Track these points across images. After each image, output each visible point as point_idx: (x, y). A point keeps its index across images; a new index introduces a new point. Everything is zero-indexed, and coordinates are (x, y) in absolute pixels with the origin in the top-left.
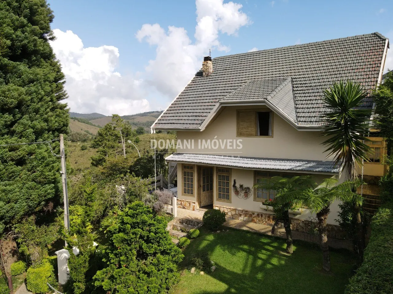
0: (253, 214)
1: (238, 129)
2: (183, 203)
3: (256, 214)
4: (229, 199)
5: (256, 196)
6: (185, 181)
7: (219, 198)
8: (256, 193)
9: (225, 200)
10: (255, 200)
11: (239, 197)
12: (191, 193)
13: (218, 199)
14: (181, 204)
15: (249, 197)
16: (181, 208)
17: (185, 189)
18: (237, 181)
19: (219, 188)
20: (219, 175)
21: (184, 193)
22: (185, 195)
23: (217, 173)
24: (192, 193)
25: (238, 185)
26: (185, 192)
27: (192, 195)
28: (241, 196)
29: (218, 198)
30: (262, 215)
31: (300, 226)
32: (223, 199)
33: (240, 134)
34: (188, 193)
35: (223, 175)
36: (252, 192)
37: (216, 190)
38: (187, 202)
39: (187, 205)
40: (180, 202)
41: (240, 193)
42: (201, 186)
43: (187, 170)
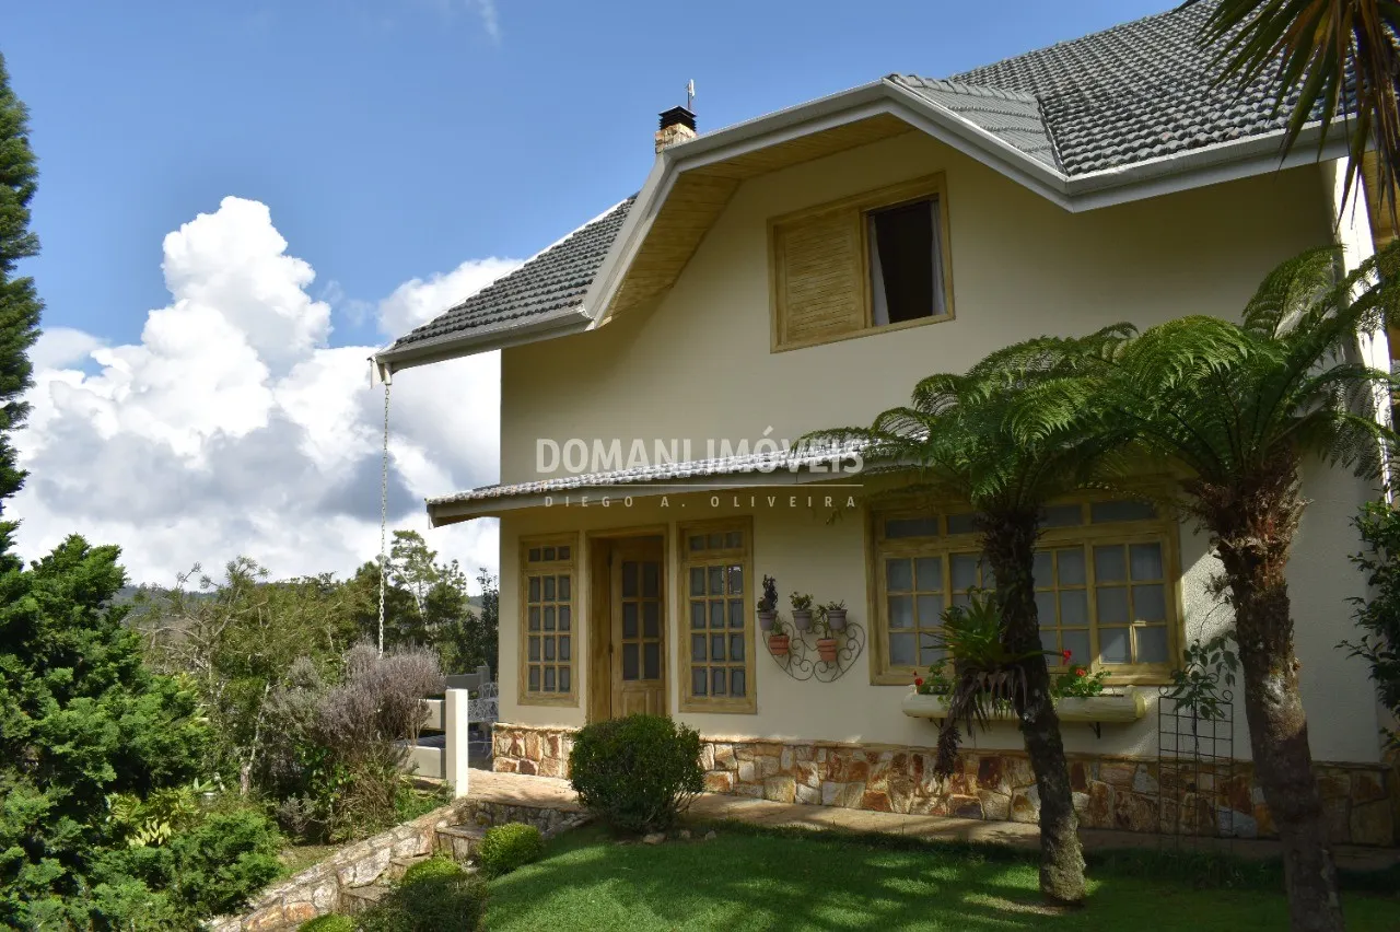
0: (874, 757)
1: (778, 314)
2: (521, 743)
3: (887, 757)
4: (743, 693)
5: (886, 657)
6: (534, 626)
7: (695, 693)
8: (885, 638)
9: (727, 699)
10: (878, 678)
11: (796, 669)
12: (561, 689)
13: (688, 702)
14: (515, 748)
15: (845, 664)
16: (513, 770)
17: (534, 670)
18: (779, 589)
19: (694, 636)
20: (693, 571)
21: (531, 689)
22: (531, 702)
23: (682, 557)
24: (566, 687)
25: (784, 608)
26: (534, 688)
27: (564, 694)
28: (806, 665)
29: (689, 694)
30: (919, 761)
31: (1136, 796)
32: (714, 700)
33: (788, 335)
34: (546, 689)
35: (711, 563)
36: (859, 638)
37: (682, 654)
38: (543, 733)
39: (543, 750)
40: (509, 741)
41: (800, 652)
42: (611, 649)
43: (543, 569)
